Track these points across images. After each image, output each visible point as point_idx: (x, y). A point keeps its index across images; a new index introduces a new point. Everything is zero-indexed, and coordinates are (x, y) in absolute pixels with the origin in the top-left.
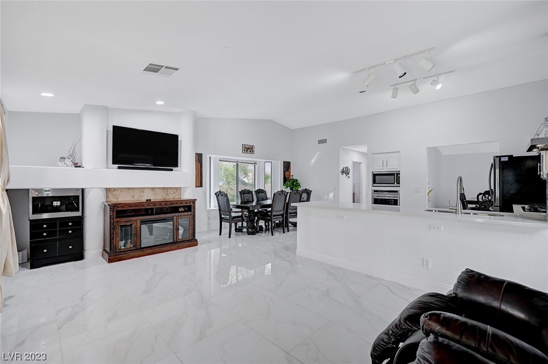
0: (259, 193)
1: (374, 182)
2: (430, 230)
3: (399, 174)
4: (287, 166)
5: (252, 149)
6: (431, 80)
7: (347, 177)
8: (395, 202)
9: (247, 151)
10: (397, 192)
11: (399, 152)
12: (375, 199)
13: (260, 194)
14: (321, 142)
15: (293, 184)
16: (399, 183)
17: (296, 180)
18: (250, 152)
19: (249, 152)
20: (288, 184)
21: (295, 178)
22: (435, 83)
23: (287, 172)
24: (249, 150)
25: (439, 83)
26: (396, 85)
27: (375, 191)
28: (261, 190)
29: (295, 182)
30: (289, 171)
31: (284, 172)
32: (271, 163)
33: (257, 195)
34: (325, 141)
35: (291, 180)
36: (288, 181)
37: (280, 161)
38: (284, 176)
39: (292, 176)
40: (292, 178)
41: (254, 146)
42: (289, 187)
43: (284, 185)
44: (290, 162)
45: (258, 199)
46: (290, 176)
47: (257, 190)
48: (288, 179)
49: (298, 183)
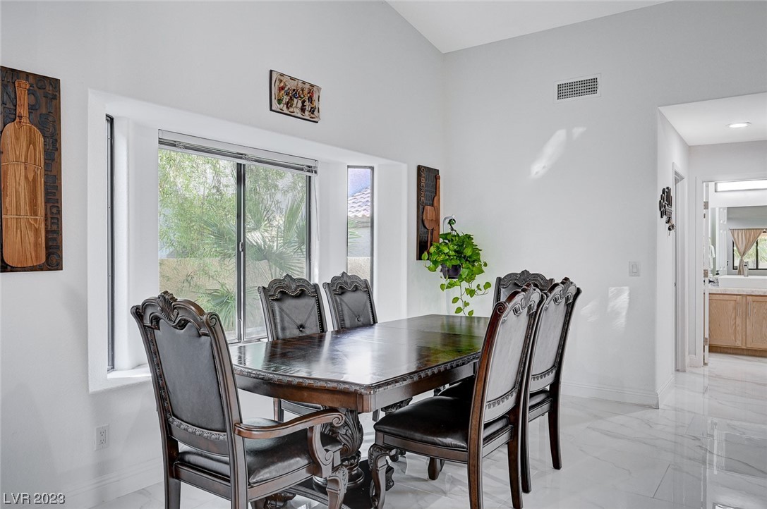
0: (343, 291)
4: (428, 182)
5: (310, 99)
7: (668, 225)
9: (289, 105)
14: (566, 91)
15: (459, 253)
17: (469, 237)
18: (303, 110)
19: (298, 113)
20: (439, 252)
21: (461, 229)
23: (428, 208)
24: (297, 103)
28: (349, 281)
29: (462, 246)
30: (435, 204)
31: (421, 207)
32: (369, 170)
33: (338, 300)
34: (589, 86)
35: (449, 237)
36: (431, 241)
37: (405, 166)
38: (420, 222)
39: (450, 222)
40: (450, 231)
41: (319, 89)
42: (440, 267)
43: (419, 258)
44: (438, 171)
45: (343, 320)
46: (439, 225)
47: (335, 279)
48: (432, 234)
49: (476, 252)
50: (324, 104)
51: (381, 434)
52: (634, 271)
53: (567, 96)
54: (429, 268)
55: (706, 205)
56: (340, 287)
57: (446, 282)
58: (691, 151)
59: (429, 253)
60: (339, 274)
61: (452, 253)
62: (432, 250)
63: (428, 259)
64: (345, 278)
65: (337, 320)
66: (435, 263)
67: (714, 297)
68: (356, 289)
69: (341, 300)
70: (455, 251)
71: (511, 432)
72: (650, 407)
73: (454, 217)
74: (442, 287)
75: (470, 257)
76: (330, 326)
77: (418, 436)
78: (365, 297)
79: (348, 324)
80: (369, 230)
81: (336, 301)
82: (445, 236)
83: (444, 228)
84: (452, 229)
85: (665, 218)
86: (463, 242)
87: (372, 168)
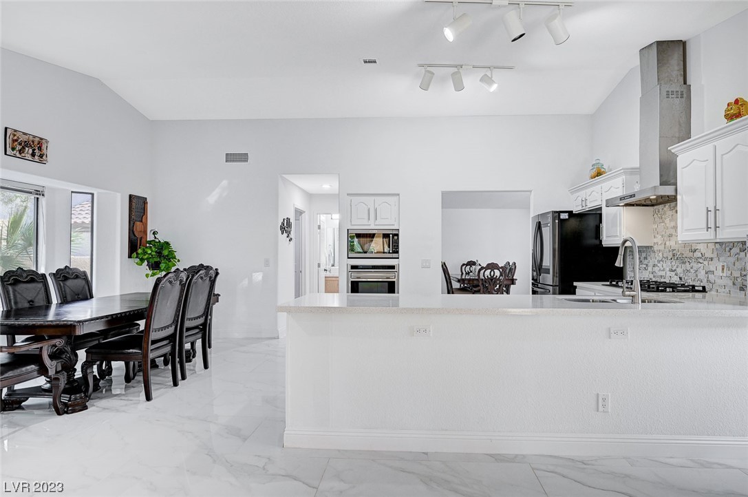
0: (66, 278)
1: (351, 248)
2: (610, 338)
3: (397, 235)
4: (137, 208)
5: (40, 148)
6: (482, 73)
7: (288, 239)
8: (391, 287)
9: (20, 152)
10: (393, 267)
11: (398, 195)
12: (353, 283)
13: (69, 283)
14: (231, 158)
15: (159, 254)
16: (397, 252)
17: (167, 243)
18: (33, 155)
19: (29, 157)
20: (145, 253)
21: (161, 238)
22: (487, 80)
23: (138, 223)
24: (29, 151)
25: (493, 82)
26: (430, 66)
27: (353, 267)
28: (71, 272)
29: (162, 249)
30: (143, 221)
31: (132, 222)
32: (90, 195)
33: (62, 284)
34: (243, 158)
35: (153, 243)
36: (140, 245)
37: (119, 195)
38: (131, 232)
39: (154, 233)
40: (154, 239)
41: (47, 142)
42: (146, 262)
43: (130, 257)
44: (146, 198)
45: (66, 297)
46: (146, 235)
47: (59, 271)
48: (141, 241)
49: (171, 252)
50: (51, 151)
51: (90, 355)
52: (267, 263)
53: (231, 161)
54: (137, 263)
55: (319, 227)
56: (63, 276)
57: (150, 272)
58: (310, 197)
59: (137, 254)
60: (62, 267)
61: (153, 253)
62: (140, 251)
63: (137, 257)
64: (67, 270)
65: (60, 297)
66: (142, 260)
67: (328, 279)
68: (77, 277)
69: (64, 284)
70: (156, 252)
71: (172, 347)
72: (275, 338)
73: (156, 230)
74: (147, 276)
75: (167, 256)
76: (55, 299)
77: (113, 351)
78: (84, 282)
79: (69, 298)
80: (90, 234)
81: (60, 285)
82: (150, 242)
83: (150, 237)
84: (155, 238)
85: (285, 235)
86: (163, 246)
87: (93, 194)
